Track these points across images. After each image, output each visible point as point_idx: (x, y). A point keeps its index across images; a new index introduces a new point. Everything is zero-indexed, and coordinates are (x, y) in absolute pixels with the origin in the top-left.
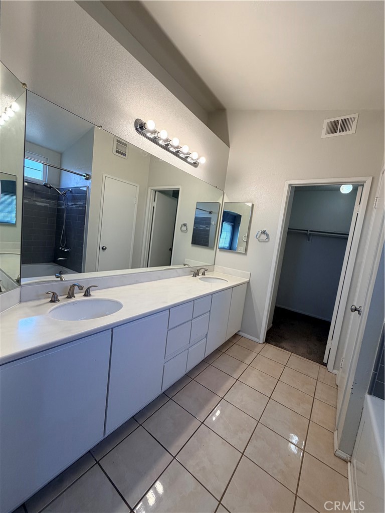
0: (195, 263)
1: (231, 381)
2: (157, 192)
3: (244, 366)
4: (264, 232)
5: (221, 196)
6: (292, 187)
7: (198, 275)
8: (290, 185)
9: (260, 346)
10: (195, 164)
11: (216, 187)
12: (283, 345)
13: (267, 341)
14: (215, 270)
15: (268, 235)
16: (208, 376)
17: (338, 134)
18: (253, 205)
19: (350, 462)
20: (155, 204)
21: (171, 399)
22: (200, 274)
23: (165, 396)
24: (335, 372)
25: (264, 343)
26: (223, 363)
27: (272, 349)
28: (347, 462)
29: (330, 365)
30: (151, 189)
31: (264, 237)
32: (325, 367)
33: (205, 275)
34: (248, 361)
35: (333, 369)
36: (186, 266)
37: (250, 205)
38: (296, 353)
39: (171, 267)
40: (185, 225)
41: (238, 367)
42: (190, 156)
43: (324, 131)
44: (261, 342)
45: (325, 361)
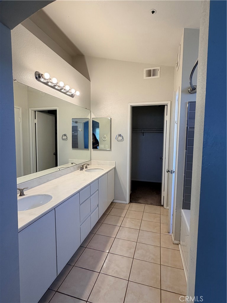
0: (80, 161)
1: (117, 229)
2: (36, 112)
3: (122, 219)
4: (120, 135)
5: (89, 113)
6: (132, 107)
7: (83, 169)
8: (131, 106)
9: (128, 206)
10: (72, 96)
11: (86, 108)
12: (140, 201)
13: (131, 201)
14: (92, 163)
15: (122, 137)
16: (103, 229)
17: (152, 77)
18: (111, 119)
19: (180, 244)
20: (36, 121)
21: (86, 248)
22: (84, 168)
23: (82, 247)
24: (168, 208)
25: (129, 203)
26: (109, 220)
27: (134, 206)
28: (178, 245)
29: (165, 206)
30: (32, 110)
31: (120, 138)
32: (163, 207)
33: (87, 168)
34: (123, 215)
35: (167, 206)
36: (74, 164)
37: (110, 118)
38: (147, 204)
39: (58, 167)
40: (65, 135)
41: (119, 220)
42: (70, 91)
43: (145, 75)
44: (128, 203)
45: (162, 204)
